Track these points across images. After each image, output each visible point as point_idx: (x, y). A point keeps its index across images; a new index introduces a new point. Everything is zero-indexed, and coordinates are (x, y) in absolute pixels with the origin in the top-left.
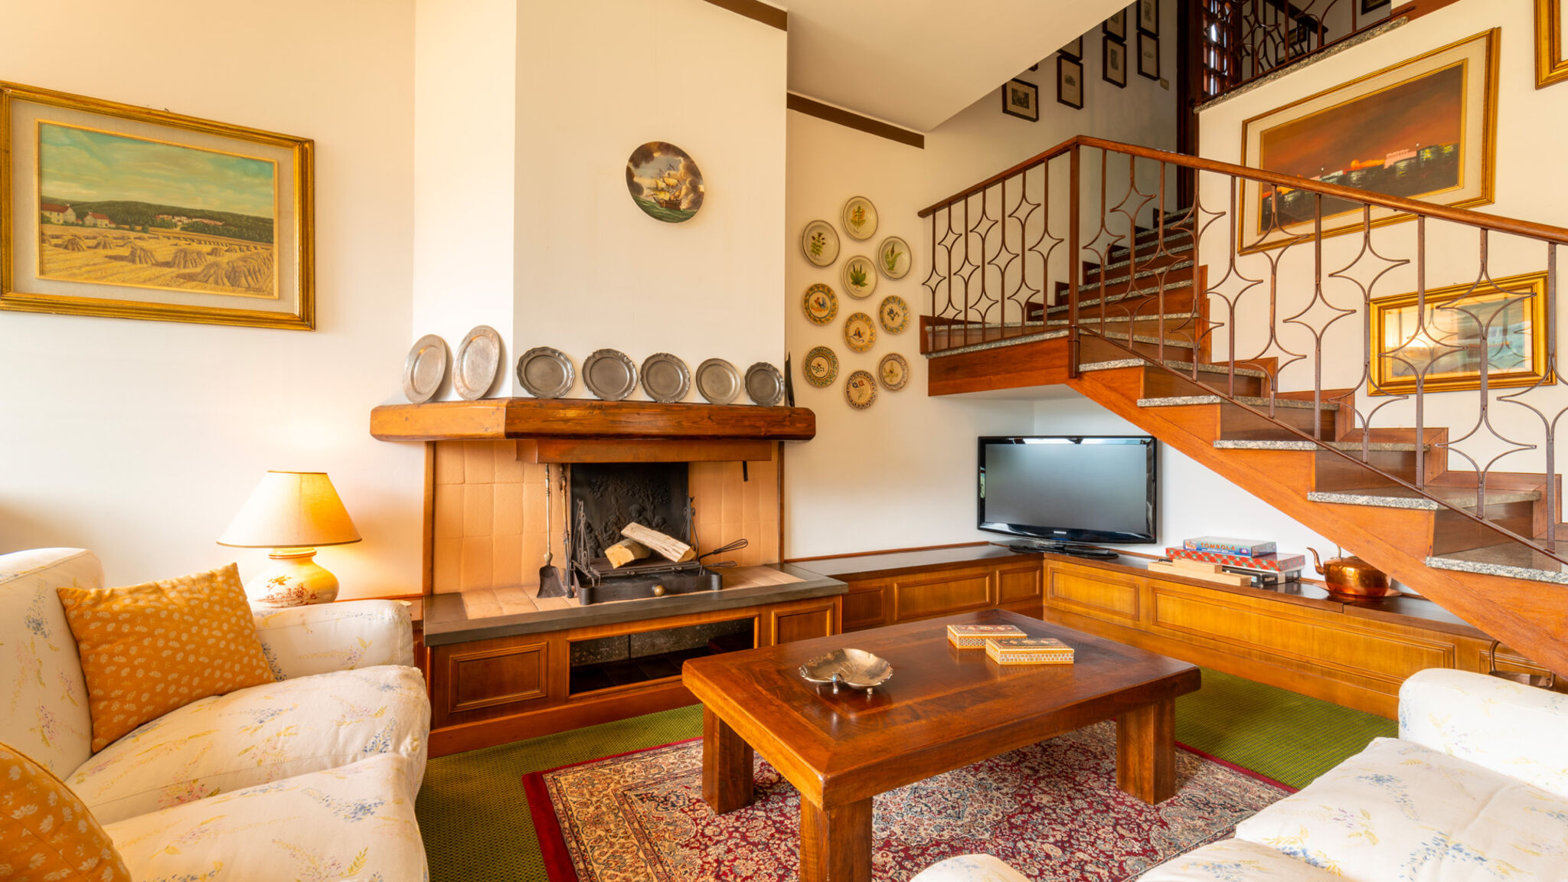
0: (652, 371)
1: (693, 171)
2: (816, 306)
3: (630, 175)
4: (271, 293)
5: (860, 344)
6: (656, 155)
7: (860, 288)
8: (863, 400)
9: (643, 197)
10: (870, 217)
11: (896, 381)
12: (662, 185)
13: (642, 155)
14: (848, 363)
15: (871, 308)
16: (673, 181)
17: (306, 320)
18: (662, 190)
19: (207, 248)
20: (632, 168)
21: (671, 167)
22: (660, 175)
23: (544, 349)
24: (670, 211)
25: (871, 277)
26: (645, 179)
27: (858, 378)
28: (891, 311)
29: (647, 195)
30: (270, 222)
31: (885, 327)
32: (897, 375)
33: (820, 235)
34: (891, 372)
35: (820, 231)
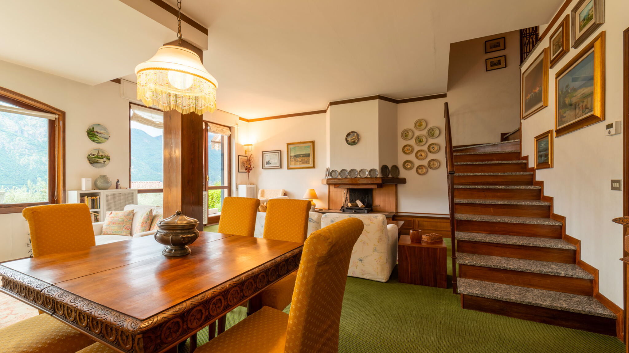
0: (351, 172)
1: (358, 135)
2: (407, 150)
3: (346, 139)
4: (310, 164)
5: (422, 158)
6: (351, 134)
7: (421, 143)
8: (423, 173)
9: (349, 142)
10: (424, 124)
11: (435, 166)
12: (352, 139)
13: (348, 135)
14: (417, 163)
15: (425, 148)
16: (354, 138)
17: (314, 167)
18: (352, 140)
19: (304, 159)
20: (347, 138)
21: (354, 135)
22: (352, 137)
23: (334, 170)
24: (354, 143)
25: (424, 140)
26: (349, 139)
27: (420, 167)
28: (433, 147)
29: (349, 141)
30: (310, 154)
31: (431, 152)
32: (436, 165)
33: (407, 132)
34: (433, 164)
35: (407, 131)
